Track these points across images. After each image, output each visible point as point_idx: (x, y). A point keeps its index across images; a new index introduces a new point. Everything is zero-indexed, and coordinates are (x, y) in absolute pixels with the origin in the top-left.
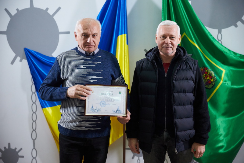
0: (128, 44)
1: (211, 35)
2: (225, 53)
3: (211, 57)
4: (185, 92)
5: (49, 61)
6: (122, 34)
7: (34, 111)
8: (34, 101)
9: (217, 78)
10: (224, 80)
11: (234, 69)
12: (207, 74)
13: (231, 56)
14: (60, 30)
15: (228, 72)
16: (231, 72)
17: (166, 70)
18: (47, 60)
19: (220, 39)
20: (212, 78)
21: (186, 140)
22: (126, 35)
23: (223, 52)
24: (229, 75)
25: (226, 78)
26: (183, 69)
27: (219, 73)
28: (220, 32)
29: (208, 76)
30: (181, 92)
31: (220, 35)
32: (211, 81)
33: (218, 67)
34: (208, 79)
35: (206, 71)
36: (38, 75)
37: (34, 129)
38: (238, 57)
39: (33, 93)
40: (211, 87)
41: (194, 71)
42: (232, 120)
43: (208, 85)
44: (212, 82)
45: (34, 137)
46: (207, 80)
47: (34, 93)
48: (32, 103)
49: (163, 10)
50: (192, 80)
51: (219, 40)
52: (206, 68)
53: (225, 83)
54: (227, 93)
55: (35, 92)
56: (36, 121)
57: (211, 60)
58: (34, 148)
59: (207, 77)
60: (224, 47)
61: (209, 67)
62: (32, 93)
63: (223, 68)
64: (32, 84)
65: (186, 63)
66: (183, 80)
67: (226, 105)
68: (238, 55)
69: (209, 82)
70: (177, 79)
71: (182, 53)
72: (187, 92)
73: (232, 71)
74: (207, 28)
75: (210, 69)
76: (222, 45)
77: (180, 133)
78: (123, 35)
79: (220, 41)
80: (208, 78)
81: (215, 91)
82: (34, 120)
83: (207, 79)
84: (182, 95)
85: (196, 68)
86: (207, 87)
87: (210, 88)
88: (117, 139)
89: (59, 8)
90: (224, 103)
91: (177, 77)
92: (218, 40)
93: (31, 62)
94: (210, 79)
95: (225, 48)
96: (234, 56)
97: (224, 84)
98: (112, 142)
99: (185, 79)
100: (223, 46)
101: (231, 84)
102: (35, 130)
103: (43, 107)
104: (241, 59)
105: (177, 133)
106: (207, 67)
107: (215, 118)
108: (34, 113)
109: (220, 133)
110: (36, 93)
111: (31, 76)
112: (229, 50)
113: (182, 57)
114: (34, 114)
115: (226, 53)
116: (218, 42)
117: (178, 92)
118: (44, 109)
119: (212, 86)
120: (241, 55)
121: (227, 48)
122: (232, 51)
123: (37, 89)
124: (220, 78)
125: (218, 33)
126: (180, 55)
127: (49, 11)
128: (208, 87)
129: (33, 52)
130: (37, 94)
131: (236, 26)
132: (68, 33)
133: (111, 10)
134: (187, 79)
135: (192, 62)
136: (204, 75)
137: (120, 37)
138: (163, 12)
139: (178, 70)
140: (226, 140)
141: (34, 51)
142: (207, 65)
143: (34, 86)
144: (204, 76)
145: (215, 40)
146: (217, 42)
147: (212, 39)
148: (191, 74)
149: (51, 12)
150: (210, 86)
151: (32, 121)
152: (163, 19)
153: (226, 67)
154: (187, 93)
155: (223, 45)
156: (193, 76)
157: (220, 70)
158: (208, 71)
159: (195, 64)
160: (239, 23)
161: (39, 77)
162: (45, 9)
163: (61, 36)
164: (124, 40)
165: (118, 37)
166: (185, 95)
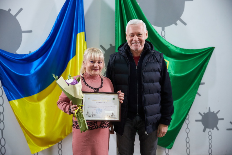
0: (86, 41)
1: (157, 32)
4: (153, 82)
5: (13, 58)
6: (80, 32)
7: (1, 104)
8: (1, 95)
10: (169, 70)
11: (175, 60)
13: (172, 48)
14: (23, 29)
15: (171, 63)
16: (173, 63)
17: (137, 63)
18: (11, 57)
19: (163, 35)
21: (154, 123)
22: (84, 32)
24: (172, 66)
26: (151, 62)
28: (163, 29)
30: (150, 82)
31: (163, 32)
36: (3, 71)
37: (2, 120)
38: (179, 51)
41: (160, 63)
42: (175, 103)
45: (2, 128)
49: (116, 11)
50: (159, 71)
51: (163, 36)
55: (1, 86)
56: (3, 113)
58: (2, 137)
63: (167, 60)
65: (153, 56)
66: (151, 71)
68: (178, 49)
70: (146, 71)
71: (150, 48)
73: (174, 62)
74: (153, 26)
76: (165, 40)
77: (149, 118)
78: (82, 33)
79: (164, 37)
82: (2, 111)
84: (151, 85)
85: (162, 60)
89: (21, 9)
91: (146, 69)
95: (168, 43)
96: (176, 50)
100: (166, 41)
101: (174, 73)
103: (9, 100)
105: (147, 117)
110: (2, 87)
112: (172, 45)
113: (150, 51)
114: (1, 107)
117: (147, 82)
118: (10, 101)
120: (181, 48)
121: (169, 43)
122: (174, 46)
123: (3, 84)
125: (161, 30)
126: (148, 49)
127: (11, 12)
131: (176, 24)
132: (31, 31)
133: (69, 11)
134: (154, 71)
135: (159, 55)
137: (79, 34)
138: (116, 12)
139: (147, 63)
145: (160, 36)
146: (161, 38)
147: (158, 36)
148: (158, 66)
149: (13, 13)
152: (116, 18)
153: (169, 58)
154: (155, 83)
155: (166, 40)
156: (159, 68)
159: (161, 57)
160: (178, 22)
161: (5, 73)
162: (7, 10)
163: (24, 34)
164: (82, 37)
165: (77, 34)
166: (153, 84)
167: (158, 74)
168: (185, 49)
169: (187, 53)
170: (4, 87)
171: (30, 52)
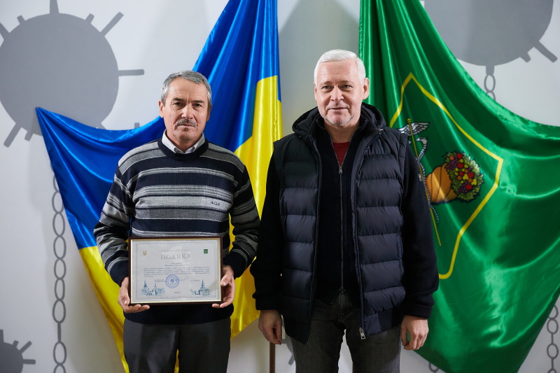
0: (280, 99)
1: (471, 80)
2: (503, 121)
3: (472, 128)
4: (383, 205)
5: (95, 139)
6: (266, 76)
7: (60, 254)
8: (60, 233)
9: (486, 176)
10: (501, 183)
11: (522, 157)
12: (464, 167)
13: (517, 125)
14: (121, 67)
15: (509, 163)
16: (516, 163)
17: (341, 159)
18: (89, 136)
19: (490, 88)
20: (473, 178)
21: (384, 310)
22: (276, 77)
23: (499, 118)
24: (511, 170)
25: (506, 179)
26: (376, 155)
27: (489, 166)
28: (490, 72)
29: (464, 173)
30: (373, 205)
31: (490, 78)
32: (472, 184)
33: (486, 151)
34: (466, 180)
35: (461, 161)
36: (69, 171)
37: (60, 297)
38: (532, 130)
39: (57, 213)
40: (472, 197)
42: (519, 273)
43: (465, 193)
44: (474, 186)
45: (59, 317)
46: (462, 182)
47: (60, 213)
48: (56, 236)
49: (363, 22)
50: (398, 178)
51: (488, 91)
52: (460, 155)
53: (503, 187)
54: (508, 211)
55: (62, 211)
56: (64, 279)
57: (472, 136)
58: (60, 341)
59: (462, 174)
60: (500, 105)
61: (466, 153)
62: (55, 213)
63: (498, 154)
64: (54, 191)
65: (383, 142)
66: (378, 178)
67: (505, 239)
68: (531, 125)
69: (467, 187)
70: (363, 177)
71: (373, 120)
72: (385, 204)
73: (519, 160)
74: (461, 62)
75: (470, 158)
76: (494, 101)
77: (370, 295)
78: (271, 78)
79: (492, 92)
80: (466, 177)
81: (480, 208)
82: (60, 274)
83: (462, 180)
84: (376, 212)
85: (404, 152)
86: (462, 197)
87: (470, 201)
88: (254, 319)
89: (119, 16)
90: (501, 235)
91: (365, 172)
92: (486, 92)
93: (52, 141)
94: (470, 180)
95: (503, 108)
96: (524, 127)
97: (501, 190)
98: (243, 327)
99: (381, 176)
100: (497, 104)
101: (516, 191)
102: (61, 300)
103: (80, 246)
104: (538, 133)
105: (365, 294)
106: (463, 152)
107: (480, 269)
108: (59, 258)
109: (491, 304)
110: (64, 213)
111: (52, 174)
112: (512, 114)
113: (373, 127)
114: (60, 262)
115: (506, 119)
116: (486, 95)
117: (367, 205)
118: (83, 250)
119: (474, 196)
120: (537, 124)
121: (506, 110)
122: (518, 116)
123: (66, 204)
124: (493, 176)
125: (485, 75)
126: (369, 124)
127: (94, 23)
128: (466, 199)
129: (58, 118)
130: (67, 214)
131: (527, 59)
132: (141, 72)
134: (386, 177)
135: (396, 138)
136: (457, 169)
137: (262, 82)
138: (363, 26)
139: (365, 156)
140: (505, 318)
141: (60, 116)
142: (462, 148)
143: (59, 196)
144: (456, 174)
145: (481, 90)
146: (484, 95)
147: (473, 89)
148: (395, 165)
149: (99, 24)
150: (471, 195)
151: (56, 279)
152: (362, 42)
153: (503, 151)
154: (386, 208)
155: (497, 101)
156: (398, 170)
157: (493, 159)
158: (466, 161)
159: (401, 143)
160: (533, 53)
161: (71, 176)
162: (85, 18)
163: (123, 80)
164: (271, 89)
165: (259, 82)
166: (382, 211)
167: (396, 185)
168: (552, 127)
169: (555, 138)
170: (69, 213)
171: (137, 125)
